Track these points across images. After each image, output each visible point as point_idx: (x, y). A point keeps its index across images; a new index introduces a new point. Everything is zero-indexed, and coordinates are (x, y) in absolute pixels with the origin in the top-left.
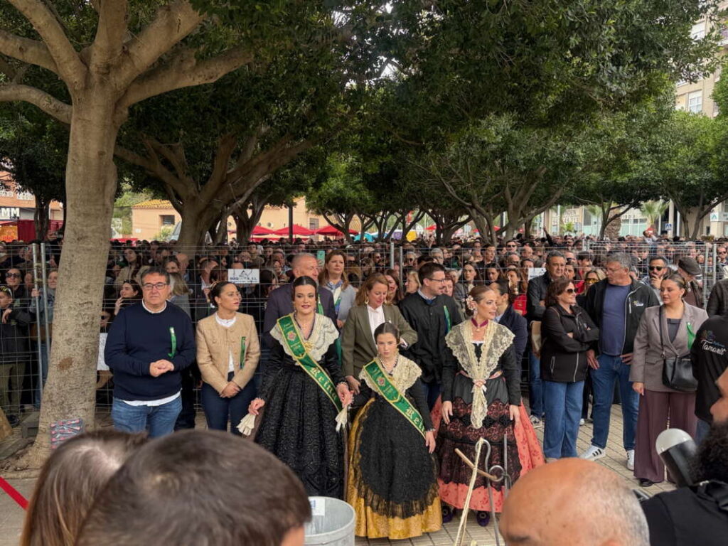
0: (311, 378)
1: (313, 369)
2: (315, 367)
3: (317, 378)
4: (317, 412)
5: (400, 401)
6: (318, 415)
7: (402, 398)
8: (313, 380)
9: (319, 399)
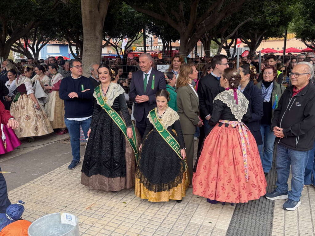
0: (108, 115)
1: (110, 111)
2: (111, 110)
3: (111, 115)
4: (110, 132)
5: (163, 132)
6: (111, 133)
7: (165, 130)
8: (109, 116)
9: (111, 125)
